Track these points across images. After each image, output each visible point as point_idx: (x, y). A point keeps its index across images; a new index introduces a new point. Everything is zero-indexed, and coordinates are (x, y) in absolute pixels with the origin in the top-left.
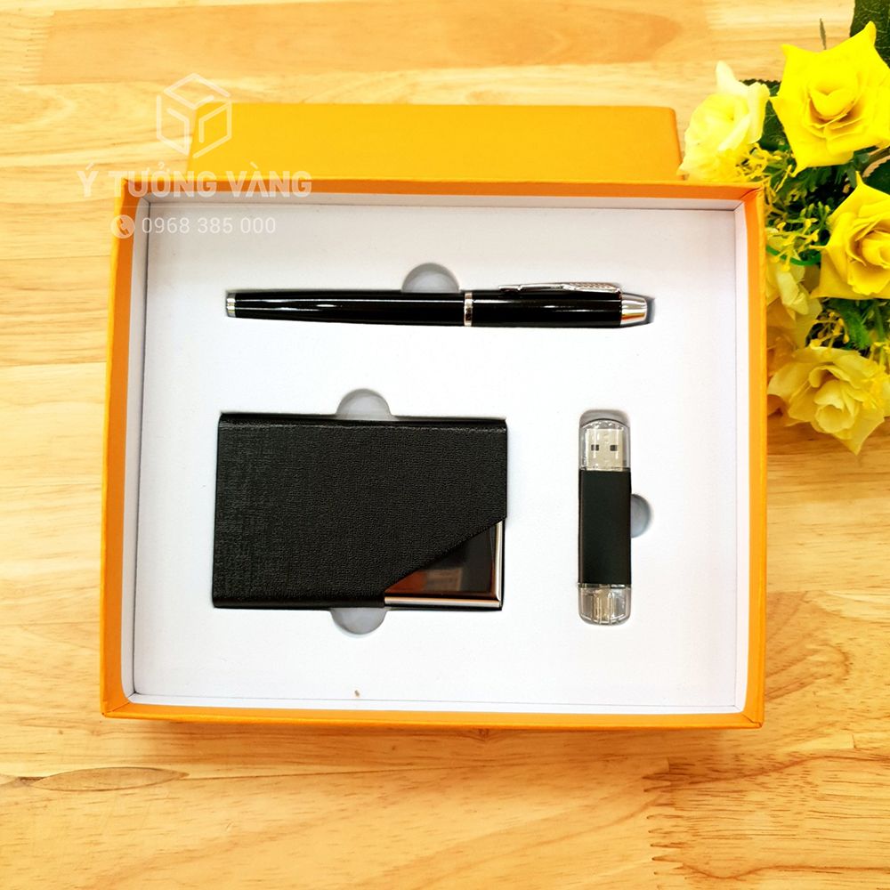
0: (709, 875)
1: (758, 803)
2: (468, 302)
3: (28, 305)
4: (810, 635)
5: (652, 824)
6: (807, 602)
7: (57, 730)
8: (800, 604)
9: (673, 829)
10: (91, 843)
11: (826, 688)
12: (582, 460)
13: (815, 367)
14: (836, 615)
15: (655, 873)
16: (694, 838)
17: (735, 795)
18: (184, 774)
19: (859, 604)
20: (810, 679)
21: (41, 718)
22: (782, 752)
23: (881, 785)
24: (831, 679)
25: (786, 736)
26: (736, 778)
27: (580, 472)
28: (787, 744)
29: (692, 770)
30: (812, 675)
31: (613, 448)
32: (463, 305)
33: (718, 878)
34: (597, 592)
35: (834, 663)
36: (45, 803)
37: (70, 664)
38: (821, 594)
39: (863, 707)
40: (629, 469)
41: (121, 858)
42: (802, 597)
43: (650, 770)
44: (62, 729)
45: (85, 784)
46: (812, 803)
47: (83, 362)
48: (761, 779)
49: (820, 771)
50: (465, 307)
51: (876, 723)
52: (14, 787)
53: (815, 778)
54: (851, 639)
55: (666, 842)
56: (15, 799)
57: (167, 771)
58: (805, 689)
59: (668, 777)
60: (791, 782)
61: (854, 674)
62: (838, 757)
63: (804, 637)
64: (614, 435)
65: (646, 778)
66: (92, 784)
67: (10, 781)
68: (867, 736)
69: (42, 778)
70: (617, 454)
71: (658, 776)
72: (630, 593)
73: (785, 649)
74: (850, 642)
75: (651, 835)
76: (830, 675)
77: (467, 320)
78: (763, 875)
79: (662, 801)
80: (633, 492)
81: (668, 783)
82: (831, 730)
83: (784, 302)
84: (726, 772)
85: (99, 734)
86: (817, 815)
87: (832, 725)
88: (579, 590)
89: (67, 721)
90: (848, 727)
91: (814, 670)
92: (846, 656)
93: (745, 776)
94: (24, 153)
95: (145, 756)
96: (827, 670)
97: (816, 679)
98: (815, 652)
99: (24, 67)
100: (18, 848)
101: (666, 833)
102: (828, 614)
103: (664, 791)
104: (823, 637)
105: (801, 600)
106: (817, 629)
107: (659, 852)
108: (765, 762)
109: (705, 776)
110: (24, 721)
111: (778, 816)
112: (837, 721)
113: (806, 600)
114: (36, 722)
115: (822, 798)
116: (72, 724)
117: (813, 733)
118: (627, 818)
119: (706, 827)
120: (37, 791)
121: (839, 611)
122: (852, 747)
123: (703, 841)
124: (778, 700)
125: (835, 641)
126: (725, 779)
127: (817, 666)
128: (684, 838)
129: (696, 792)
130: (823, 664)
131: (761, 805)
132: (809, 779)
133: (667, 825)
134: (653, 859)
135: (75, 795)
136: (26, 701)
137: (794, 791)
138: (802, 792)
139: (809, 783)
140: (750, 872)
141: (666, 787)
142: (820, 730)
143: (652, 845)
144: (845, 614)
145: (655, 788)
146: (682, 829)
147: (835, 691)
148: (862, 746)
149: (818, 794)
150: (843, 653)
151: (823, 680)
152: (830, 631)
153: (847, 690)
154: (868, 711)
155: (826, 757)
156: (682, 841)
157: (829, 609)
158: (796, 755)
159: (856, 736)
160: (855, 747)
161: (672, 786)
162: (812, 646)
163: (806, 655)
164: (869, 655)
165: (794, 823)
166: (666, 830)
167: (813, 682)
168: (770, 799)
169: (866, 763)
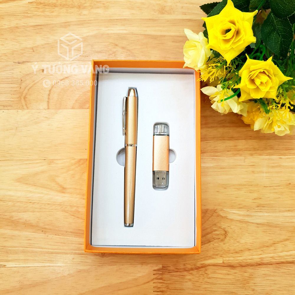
4: (215, 224)
6: (216, 213)
8: (213, 213)
9: (161, 287)
11: (217, 243)
14: (226, 218)
16: (167, 289)
17: (182, 277)
19: (234, 214)
22: (199, 264)
23: (228, 274)
24: (219, 240)
25: (201, 258)
26: (183, 271)
28: (201, 261)
29: (169, 268)
30: (213, 238)
35: (222, 235)
38: (222, 210)
39: (228, 249)
42: (215, 211)
43: (156, 268)
46: (206, 280)
48: (191, 272)
49: (210, 270)
51: (231, 255)
53: (209, 272)
54: (229, 226)
55: (158, 290)
58: (210, 243)
59: (161, 270)
60: (201, 273)
61: (227, 238)
62: (217, 265)
63: (213, 225)
65: (154, 270)
68: (227, 259)
71: (158, 270)
73: (206, 229)
74: (229, 228)
75: (154, 288)
76: (219, 238)
79: (159, 278)
81: (161, 272)
82: (216, 257)
84: (180, 269)
86: (207, 283)
87: (217, 255)
90: (222, 256)
91: (214, 236)
92: (226, 232)
93: (186, 271)
96: (219, 237)
97: (214, 240)
98: (216, 230)
102: (222, 217)
103: (159, 275)
104: (219, 225)
106: (218, 222)
107: (156, 293)
108: (193, 267)
109: (173, 270)
111: (195, 283)
112: (219, 254)
113: (216, 212)
115: (209, 278)
117: (211, 257)
119: (171, 286)
121: (227, 216)
122: (222, 262)
123: (170, 290)
125: (223, 227)
126: (180, 272)
127: (216, 235)
128: (164, 289)
129: (170, 275)
130: (218, 235)
131: (190, 280)
132: (206, 272)
133: (159, 285)
137: (201, 275)
138: (203, 276)
139: (206, 273)
141: (160, 273)
142: (213, 256)
143: (154, 291)
145: (157, 274)
146: (164, 287)
147: (220, 244)
148: (226, 262)
149: (208, 277)
150: (225, 231)
151: (217, 240)
152: (222, 223)
153: (224, 244)
154: (230, 251)
155: (213, 265)
156: (164, 290)
157: (223, 215)
158: (204, 264)
159: (224, 259)
160: (223, 262)
161: (162, 273)
162: (215, 228)
163: (212, 231)
164: (234, 232)
165: (199, 286)
166: (159, 287)
167: (213, 241)
168: (193, 278)
169: (225, 267)
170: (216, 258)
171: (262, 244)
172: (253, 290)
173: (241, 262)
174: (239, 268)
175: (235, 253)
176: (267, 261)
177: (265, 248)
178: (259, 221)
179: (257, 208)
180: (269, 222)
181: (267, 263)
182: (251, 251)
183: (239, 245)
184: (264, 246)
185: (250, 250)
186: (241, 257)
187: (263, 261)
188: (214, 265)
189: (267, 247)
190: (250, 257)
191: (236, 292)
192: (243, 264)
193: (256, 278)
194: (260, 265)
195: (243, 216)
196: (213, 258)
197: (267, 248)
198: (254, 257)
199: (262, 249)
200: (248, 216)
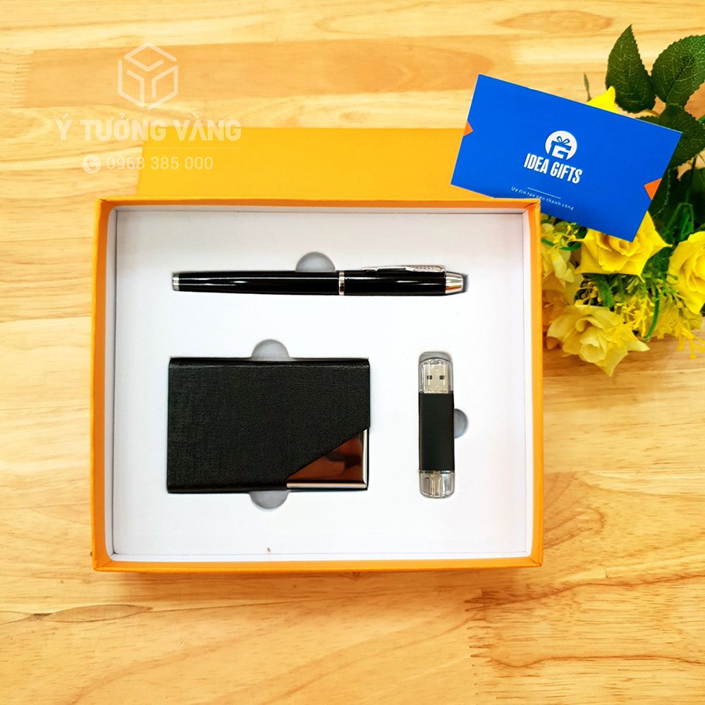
0: (508, 665)
1: (541, 617)
2: (342, 279)
3: (25, 275)
4: (578, 502)
5: (471, 633)
6: (576, 479)
7: (59, 580)
8: (571, 481)
9: (484, 636)
10: (86, 657)
11: (589, 538)
12: (421, 386)
13: (579, 318)
14: (597, 488)
15: (473, 665)
16: (499, 641)
17: (526, 612)
18: (150, 608)
19: (612, 480)
20: (578, 532)
21: (47, 572)
22: (558, 582)
23: (622, 601)
24: (591, 532)
25: (561, 571)
26: (527, 600)
27: (420, 394)
28: (562, 576)
29: (498, 596)
30: (579, 529)
31: (442, 378)
32: (338, 281)
33: (514, 667)
34: (432, 476)
35: (593, 521)
36: (52, 631)
37: (66, 534)
38: (586, 473)
39: (612, 550)
40: (453, 392)
41: (108, 667)
42: (572, 476)
43: (469, 597)
44: (64, 580)
45: (80, 617)
46: (578, 615)
47: (67, 317)
48: (544, 600)
49: (582, 594)
50: (340, 282)
51: (621, 560)
52: (31, 620)
53: (581, 598)
54: (606, 504)
55: (481, 644)
56: (33, 629)
57: (137, 607)
58: (575, 538)
59: (481, 601)
60: (564, 602)
61: (607, 528)
62: (595, 584)
63: (574, 503)
64: (442, 368)
65: (467, 602)
66: (86, 617)
67: (27, 616)
68: (614, 569)
69: (50, 614)
70: (444, 382)
71: (475, 600)
72: (454, 476)
73: (561, 512)
74: (606, 506)
75: (471, 640)
76: (591, 529)
77: (341, 290)
78: (544, 664)
79: (478, 617)
80: (455, 407)
81: (482, 605)
82: (591, 566)
83: (556, 275)
84: (520, 596)
85: (89, 582)
86: (581, 623)
87: (591, 562)
88: (420, 475)
89: (67, 574)
90: (603, 564)
91: (580, 525)
92: (602, 515)
93: (534, 598)
94: (16, 160)
95: (122, 596)
96: (590, 525)
97: (582, 531)
98: (581, 513)
99: (14, 94)
100: (36, 662)
101: (481, 638)
102: (590, 487)
103: (479, 611)
104: (587, 503)
105: (572, 478)
106: (583, 497)
107: (476, 651)
108: (546, 589)
109: (506, 599)
110: (37, 575)
111: (555, 625)
112: (595, 560)
113: (575, 477)
114: (45, 575)
115: (584, 612)
116: (69, 576)
117: (579, 568)
118: (454, 629)
119: (506, 634)
120: (47, 623)
121: (598, 485)
122: (605, 577)
123: (505, 643)
124: (556, 547)
125: (594, 506)
126: (521, 601)
127: (583, 523)
128: (491, 641)
129: (500, 610)
130: (587, 521)
131: (544, 618)
132: (576, 599)
133: (481, 633)
134: (472, 656)
135: (74, 625)
136: (36, 561)
137: (565, 607)
138: (571, 608)
139: (576, 602)
140: (535, 662)
141: (480, 607)
142: (584, 566)
143: (471, 647)
144: (602, 487)
145: (473, 609)
146: (491, 636)
147: (594, 540)
148: (612, 576)
149: (582, 609)
150: (600, 514)
151: (587, 532)
152: (593, 499)
153: (602, 538)
154: (616, 552)
155: (587, 584)
156: (491, 643)
157: (591, 484)
158: (568, 583)
159: (608, 569)
160: (607, 577)
161: (484, 606)
162: (580, 510)
163: (575, 516)
164: (617, 514)
165: (565, 629)
166: (481, 636)
167: (579, 534)
168: (550, 614)
169: (614, 587)
170: (589, 569)
171: (680, 535)
172: (680, 632)
173: (643, 576)
174: (642, 586)
175: (628, 557)
176: (697, 570)
177: (686, 544)
178: (663, 491)
179: (655, 466)
180: (683, 491)
181: (697, 574)
182: (658, 551)
183: (632, 540)
184: (684, 540)
185: (656, 548)
186: (642, 563)
187: (688, 569)
188: (589, 584)
189: (691, 540)
190: (661, 563)
191: (645, 637)
192: (650, 579)
193: (680, 607)
194: (683, 578)
195: (632, 482)
196: (585, 570)
197: (691, 543)
198: (668, 562)
199: (681, 546)
200: (640, 481)
